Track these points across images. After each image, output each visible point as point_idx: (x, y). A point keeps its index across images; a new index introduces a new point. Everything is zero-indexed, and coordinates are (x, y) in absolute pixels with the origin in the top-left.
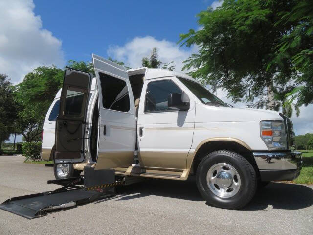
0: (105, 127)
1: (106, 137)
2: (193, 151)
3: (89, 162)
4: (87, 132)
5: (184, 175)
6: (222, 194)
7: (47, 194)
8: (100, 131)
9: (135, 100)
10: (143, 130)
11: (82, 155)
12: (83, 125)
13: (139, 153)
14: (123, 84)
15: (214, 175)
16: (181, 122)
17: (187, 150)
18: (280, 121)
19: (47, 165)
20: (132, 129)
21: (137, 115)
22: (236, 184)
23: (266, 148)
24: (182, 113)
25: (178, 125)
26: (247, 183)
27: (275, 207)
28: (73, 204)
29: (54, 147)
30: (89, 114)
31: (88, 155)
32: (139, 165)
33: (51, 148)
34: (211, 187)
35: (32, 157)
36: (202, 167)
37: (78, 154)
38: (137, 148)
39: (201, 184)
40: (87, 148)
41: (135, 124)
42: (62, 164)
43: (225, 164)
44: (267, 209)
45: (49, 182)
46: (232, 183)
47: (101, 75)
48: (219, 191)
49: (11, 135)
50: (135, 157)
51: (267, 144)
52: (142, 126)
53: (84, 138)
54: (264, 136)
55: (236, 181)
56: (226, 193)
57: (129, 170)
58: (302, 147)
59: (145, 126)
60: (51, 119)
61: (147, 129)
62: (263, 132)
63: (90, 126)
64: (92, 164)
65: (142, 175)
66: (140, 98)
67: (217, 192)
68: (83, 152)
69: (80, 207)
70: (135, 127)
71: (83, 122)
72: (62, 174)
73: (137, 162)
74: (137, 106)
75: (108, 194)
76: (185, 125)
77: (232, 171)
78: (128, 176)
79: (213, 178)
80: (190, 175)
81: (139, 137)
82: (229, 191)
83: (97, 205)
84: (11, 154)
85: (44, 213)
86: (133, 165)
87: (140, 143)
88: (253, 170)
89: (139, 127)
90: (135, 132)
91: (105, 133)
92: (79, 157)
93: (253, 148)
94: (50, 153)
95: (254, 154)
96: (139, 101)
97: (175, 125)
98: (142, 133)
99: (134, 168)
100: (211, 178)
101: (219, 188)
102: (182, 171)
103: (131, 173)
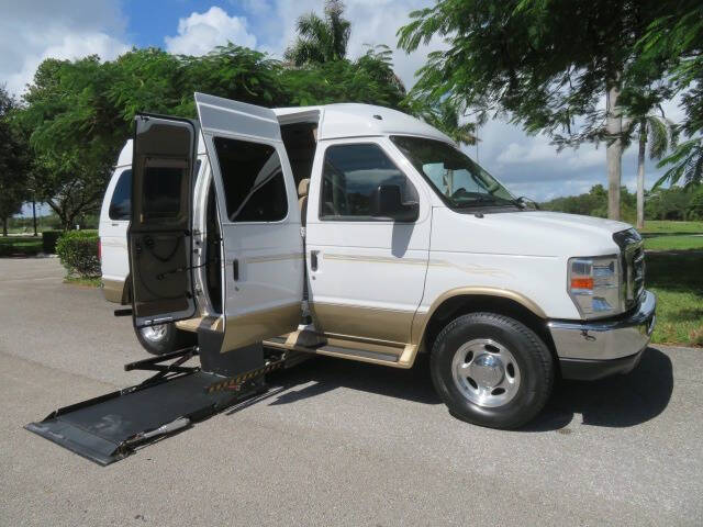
0: (236, 264)
1: (239, 284)
2: (426, 309)
3: (206, 314)
4: (197, 251)
5: (407, 356)
6: (482, 399)
7: (127, 392)
8: (226, 272)
9: (297, 184)
10: (319, 257)
11: (190, 301)
12: (187, 239)
13: (311, 305)
14: (270, 150)
15: (468, 359)
16: (399, 247)
17: (413, 308)
19: (118, 313)
20: (295, 255)
21: (304, 223)
22: (511, 380)
23: (576, 315)
24: (404, 227)
25: (393, 253)
26: (533, 383)
28: (183, 422)
29: (129, 279)
30: (198, 210)
31: (204, 300)
32: (312, 328)
33: (123, 279)
34: (462, 386)
36: (443, 346)
37: (182, 300)
38: (306, 294)
39: (440, 379)
40: (200, 283)
41: (300, 242)
43: (490, 342)
45: (129, 368)
46: (503, 378)
48: (477, 392)
50: (304, 312)
52: (315, 248)
53: (192, 268)
54: (575, 290)
55: (512, 375)
56: (491, 397)
57: (292, 339)
59: (323, 250)
60: (115, 214)
61: (327, 256)
62: (573, 281)
63: (202, 237)
64: (212, 319)
65: (319, 351)
66: (309, 176)
67: (472, 394)
68: (192, 295)
69: (198, 427)
70: (301, 251)
71: (187, 231)
72: (152, 334)
73: (308, 321)
74: (304, 197)
75: (252, 392)
76: (408, 254)
77: (504, 355)
78: (290, 351)
79: (465, 366)
80: (420, 359)
81: (311, 273)
82: (498, 392)
83: (230, 419)
85: (129, 450)
86: (301, 327)
87: (313, 284)
88: (547, 356)
89: (309, 249)
90: (301, 260)
92: (185, 307)
93: (550, 314)
94: (120, 290)
95: (550, 325)
96: (308, 185)
97: (388, 253)
98: (315, 265)
99: (303, 334)
100: (461, 366)
101: (476, 387)
102: (403, 347)
103: (297, 344)
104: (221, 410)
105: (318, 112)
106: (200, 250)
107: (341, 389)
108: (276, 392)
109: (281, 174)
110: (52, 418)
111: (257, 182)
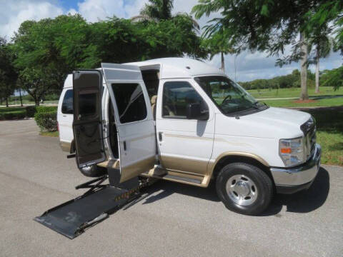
0: (125, 143)
1: (126, 152)
2: (213, 161)
3: (110, 158)
4: (104, 130)
5: (205, 181)
6: (240, 202)
7: (77, 199)
8: (120, 147)
10: (163, 134)
11: (103, 154)
12: (100, 125)
13: (160, 157)
15: (234, 182)
16: (200, 131)
17: (207, 160)
19: (69, 157)
20: (152, 135)
21: (155, 119)
22: (254, 193)
23: (283, 165)
24: (202, 122)
25: (198, 134)
26: (263, 196)
27: (289, 210)
29: (73, 142)
30: (104, 110)
31: (109, 152)
32: (160, 167)
33: (70, 142)
34: (230, 195)
36: (222, 178)
37: (99, 154)
38: (157, 152)
39: (221, 192)
40: (107, 145)
41: (153, 128)
43: (243, 176)
44: (281, 213)
45: (77, 188)
46: (250, 192)
48: (238, 198)
50: (157, 160)
51: (285, 162)
52: (161, 131)
53: (103, 139)
54: (282, 154)
55: (254, 191)
56: (245, 200)
57: (152, 172)
59: (164, 132)
61: (167, 135)
62: (281, 149)
63: (107, 124)
64: (113, 161)
65: (164, 178)
66: (156, 95)
67: (236, 199)
68: (103, 151)
70: (154, 131)
73: (158, 163)
74: (154, 105)
76: (205, 135)
77: (250, 182)
78: (151, 178)
79: (232, 186)
80: (212, 182)
81: (159, 142)
82: (247, 198)
86: (156, 166)
87: (161, 148)
89: (158, 132)
90: (154, 137)
91: (125, 148)
92: (100, 157)
93: (271, 164)
94: (70, 147)
95: (271, 169)
97: (195, 134)
98: (161, 139)
99: (156, 169)
100: (230, 187)
101: (237, 195)
102: (203, 177)
103: (154, 175)
104: (121, 207)
105: (159, 65)
106: (106, 129)
107: (175, 194)
108: (145, 197)
109: (143, 95)
110: (45, 214)
111: (131, 99)
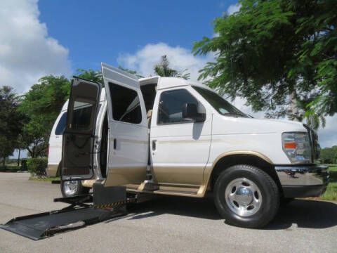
0: (115, 141)
1: (116, 151)
2: (210, 165)
3: (98, 179)
4: (96, 146)
5: (201, 192)
6: (242, 212)
7: (53, 213)
8: (110, 144)
9: (147, 112)
10: (156, 143)
11: (91, 170)
12: (92, 139)
13: (152, 168)
14: (134, 94)
15: (233, 190)
16: (196, 135)
17: (204, 165)
18: (304, 133)
19: (54, 182)
20: (144, 142)
21: (149, 127)
22: (257, 201)
23: (288, 162)
24: (199, 125)
25: (194, 138)
26: (269, 200)
27: (300, 226)
28: (81, 223)
29: (61, 163)
30: (98, 126)
31: (98, 171)
32: (151, 181)
33: (58, 164)
34: (230, 205)
35: (38, 174)
36: (220, 183)
37: (86, 170)
38: (149, 163)
39: (219, 202)
40: (96, 163)
41: (147, 136)
42: (70, 180)
43: (245, 179)
44: (291, 228)
45: (56, 200)
46: (253, 200)
47: (111, 85)
48: (239, 209)
49: (15, 150)
50: (147, 173)
51: (290, 157)
52: (154, 139)
53: (93, 153)
54: (287, 149)
55: (257, 198)
56: (246, 211)
57: (141, 187)
58: (329, 160)
59: (159, 140)
60: (57, 133)
61: (161, 142)
62: (286, 144)
63: (99, 139)
64: (101, 181)
65: (155, 192)
66: (152, 109)
67: (237, 210)
68: (92, 167)
69: (89, 228)
70: (147, 140)
71: (92, 135)
72: (70, 192)
73: (150, 178)
74: (150, 118)
75: (119, 213)
76: (201, 138)
77: (253, 187)
78: (140, 193)
79: (232, 194)
80: (207, 192)
81: (152, 151)
82: (249, 208)
83: (107, 224)
84: (14, 170)
85: (51, 234)
86: (146, 181)
87: (153, 157)
88: (275, 186)
89: (151, 140)
90: (147, 145)
91: (115, 147)
92: (88, 173)
93: (275, 162)
94: (56, 169)
95: (276, 168)
96: (152, 113)
97: (191, 138)
98: (154, 147)
99: (147, 185)
100: (230, 194)
101: (238, 206)
102: (199, 188)
103: (144, 189)
104: (102, 221)
105: (157, 78)
106: (98, 146)
107: (166, 215)
108: (131, 215)
110: (12, 222)
111: (128, 110)
